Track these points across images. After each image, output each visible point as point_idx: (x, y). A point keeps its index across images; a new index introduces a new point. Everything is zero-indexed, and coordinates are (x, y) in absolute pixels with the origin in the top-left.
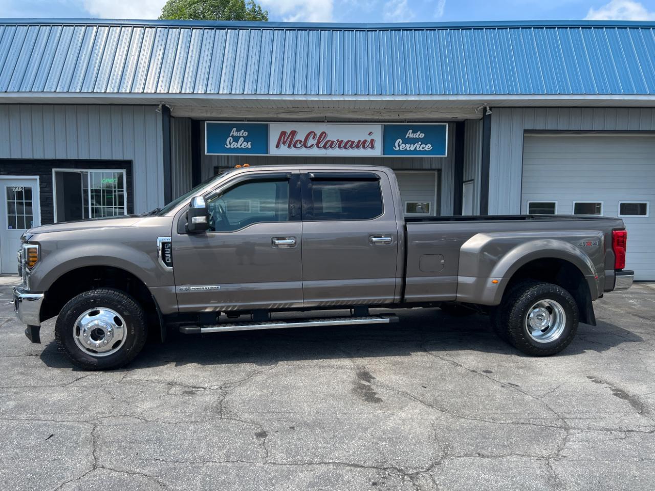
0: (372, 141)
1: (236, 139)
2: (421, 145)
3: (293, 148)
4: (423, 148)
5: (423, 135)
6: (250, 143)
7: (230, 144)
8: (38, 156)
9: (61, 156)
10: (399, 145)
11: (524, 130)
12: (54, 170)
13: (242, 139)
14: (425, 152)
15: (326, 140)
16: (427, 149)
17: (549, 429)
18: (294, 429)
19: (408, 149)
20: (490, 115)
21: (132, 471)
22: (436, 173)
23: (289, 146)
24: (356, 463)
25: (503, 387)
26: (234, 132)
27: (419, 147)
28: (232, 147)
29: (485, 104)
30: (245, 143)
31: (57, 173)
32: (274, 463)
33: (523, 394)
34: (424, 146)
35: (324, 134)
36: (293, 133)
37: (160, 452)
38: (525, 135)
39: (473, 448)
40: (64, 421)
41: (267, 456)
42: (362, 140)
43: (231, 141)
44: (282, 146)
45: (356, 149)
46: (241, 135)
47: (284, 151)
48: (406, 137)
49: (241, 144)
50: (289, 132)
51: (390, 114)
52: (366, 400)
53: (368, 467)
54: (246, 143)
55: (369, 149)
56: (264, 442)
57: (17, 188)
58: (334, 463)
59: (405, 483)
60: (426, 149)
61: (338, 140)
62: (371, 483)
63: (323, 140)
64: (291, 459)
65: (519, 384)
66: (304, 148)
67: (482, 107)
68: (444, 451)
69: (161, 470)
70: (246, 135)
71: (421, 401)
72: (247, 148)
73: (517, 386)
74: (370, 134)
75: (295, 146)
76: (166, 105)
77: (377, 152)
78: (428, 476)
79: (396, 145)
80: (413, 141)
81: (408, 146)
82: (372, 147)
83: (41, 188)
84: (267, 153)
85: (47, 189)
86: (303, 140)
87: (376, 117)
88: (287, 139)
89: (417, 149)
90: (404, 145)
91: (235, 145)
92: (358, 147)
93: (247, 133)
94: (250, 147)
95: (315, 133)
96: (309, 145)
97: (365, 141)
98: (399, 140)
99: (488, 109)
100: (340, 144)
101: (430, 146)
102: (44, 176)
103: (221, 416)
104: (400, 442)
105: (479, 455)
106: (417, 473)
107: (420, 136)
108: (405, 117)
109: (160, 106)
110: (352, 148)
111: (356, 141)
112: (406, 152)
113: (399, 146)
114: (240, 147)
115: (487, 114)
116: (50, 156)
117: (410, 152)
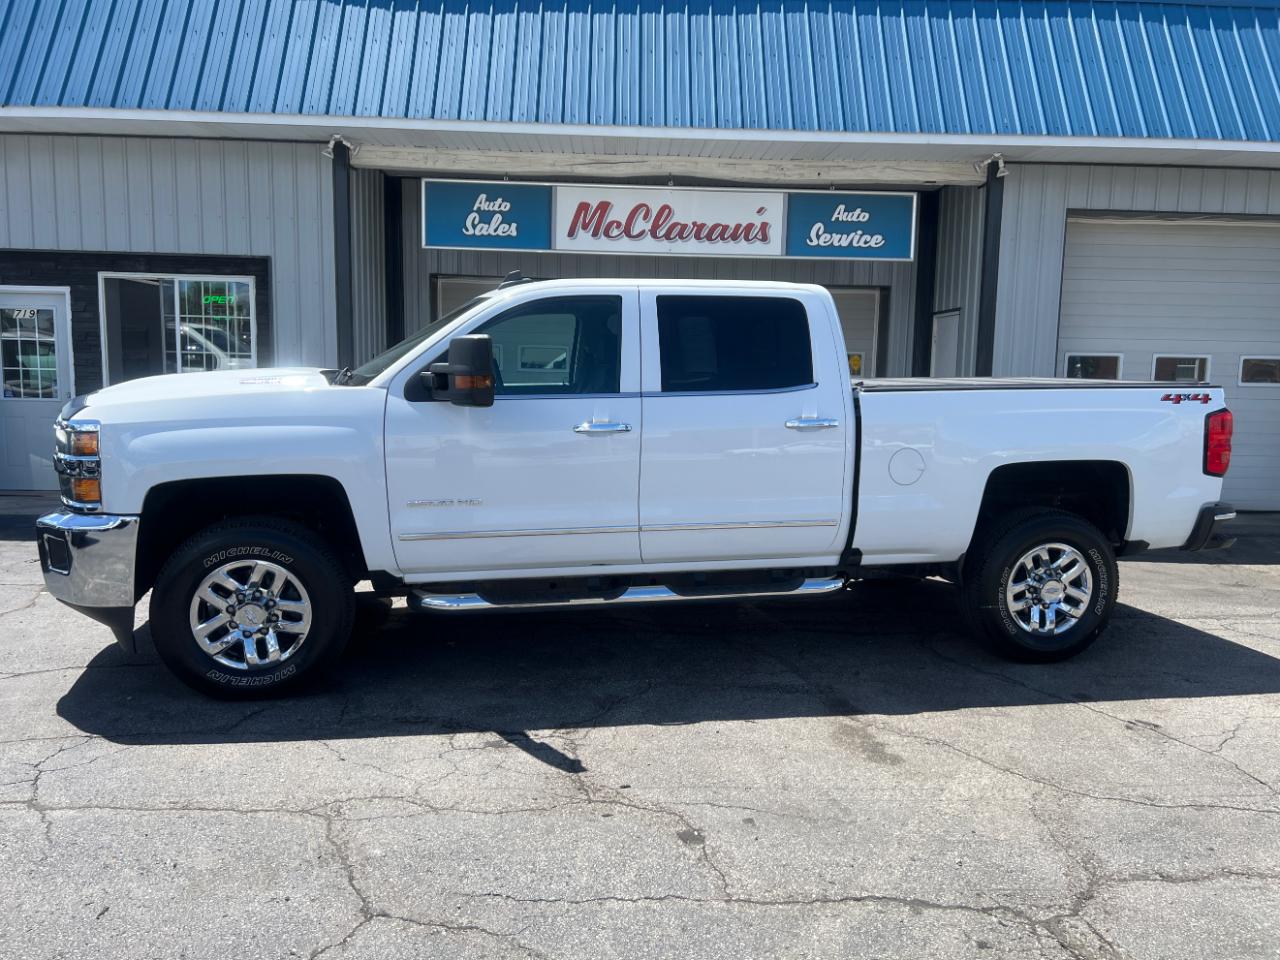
0: (764, 226)
1: (486, 217)
2: (861, 236)
3: (603, 236)
4: (866, 242)
5: (867, 215)
6: (514, 225)
7: (473, 226)
8: (69, 244)
9: (117, 245)
10: (818, 235)
11: (1068, 210)
12: (102, 276)
13: (498, 218)
14: (869, 252)
15: (671, 222)
16: (874, 245)
17: (1269, 817)
18: (754, 825)
19: (836, 244)
20: (1003, 177)
21: (452, 922)
22: (877, 294)
23: (595, 234)
24: (919, 897)
25: (1128, 728)
26: (482, 202)
27: (857, 239)
28: (477, 233)
29: (997, 155)
30: (504, 225)
31: (107, 281)
32: (749, 901)
33: (1178, 743)
34: (867, 237)
35: (667, 210)
36: (604, 207)
37: (496, 879)
38: (1070, 220)
39: (1141, 862)
40: (256, 811)
41: (727, 885)
42: (744, 225)
43: (476, 222)
44: (581, 232)
45: (732, 242)
46: (496, 208)
47: (586, 243)
48: (833, 219)
49: (497, 227)
50: (594, 205)
51: (802, 171)
52: (870, 758)
53: (950, 907)
54: (507, 226)
55: (758, 242)
56: (706, 855)
57: (22, 313)
58: (873, 898)
59: (1044, 941)
60: (872, 244)
61: (694, 224)
62: (974, 944)
63: (664, 222)
64: (780, 892)
65: (1159, 723)
66: (626, 238)
67: (990, 161)
68: (1086, 869)
69: (515, 919)
70: (507, 208)
71: (983, 761)
72: (509, 235)
73: (1156, 726)
74: (760, 211)
75: (607, 234)
76: (344, 143)
77: (774, 248)
78: (1083, 928)
79: (813, 234)
80: (846, 228)
81: (836, 237)
82: (765, 238)
83: (73, 312)
84: (550, 248)
85: (87, 315)
86: (624, 222)
87: (773, 177)
88: (592, 218)
89: (855, 244)
90: (828, 236)
91: (483, 230)
92: (734, 237)
93: (509, 205)
94: (514, 234)
95: (648, 208)
96: (635, 232)
97: (750, 226)
98: (819, 225)
99: (1001, 164)
100: (699, 232)
101: (880, 238)
102: (81, 286)
103: (587, 795)
104: (987, 851)
105: (1161, 876)
106: (1058, 919)
107: (861, 219)
108: (832, 178)
109: (332, 144)
110: (723, 239)
111: (732, 226)
112: (831, 249)
113: (818, 237)
114: (493, 234)
115: (999, 175)
116: (93, 244)
117: (840, 250)
